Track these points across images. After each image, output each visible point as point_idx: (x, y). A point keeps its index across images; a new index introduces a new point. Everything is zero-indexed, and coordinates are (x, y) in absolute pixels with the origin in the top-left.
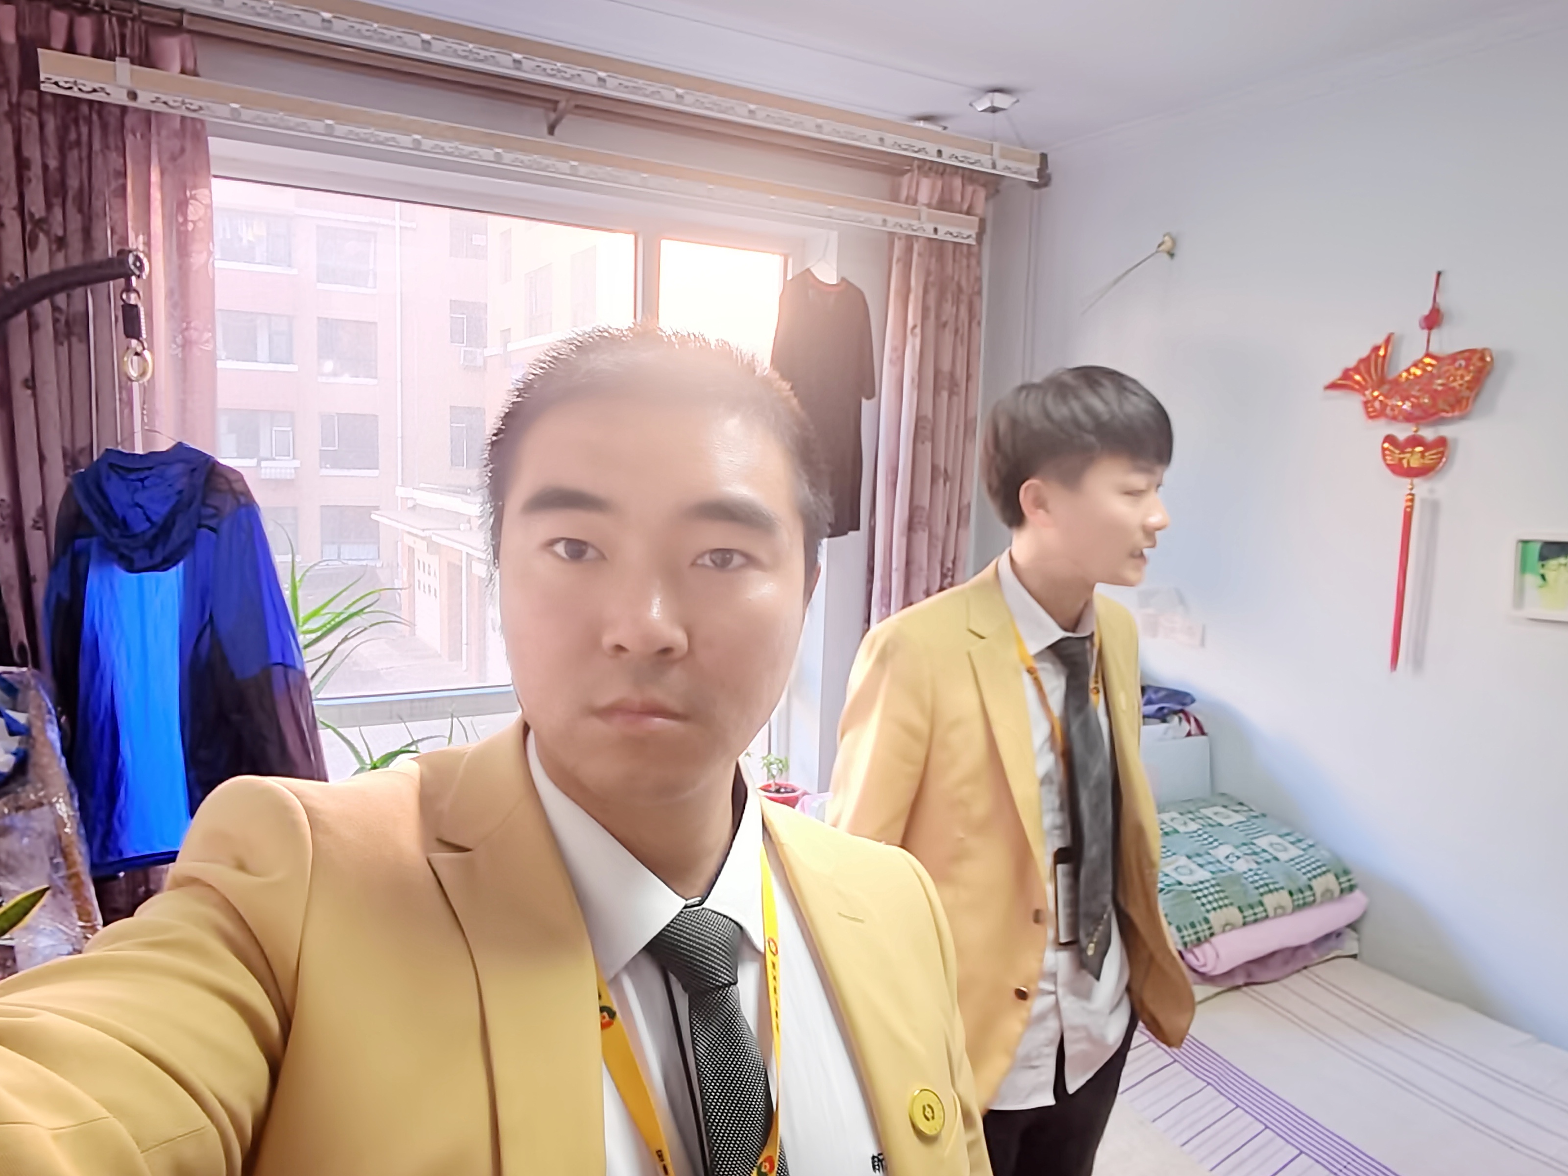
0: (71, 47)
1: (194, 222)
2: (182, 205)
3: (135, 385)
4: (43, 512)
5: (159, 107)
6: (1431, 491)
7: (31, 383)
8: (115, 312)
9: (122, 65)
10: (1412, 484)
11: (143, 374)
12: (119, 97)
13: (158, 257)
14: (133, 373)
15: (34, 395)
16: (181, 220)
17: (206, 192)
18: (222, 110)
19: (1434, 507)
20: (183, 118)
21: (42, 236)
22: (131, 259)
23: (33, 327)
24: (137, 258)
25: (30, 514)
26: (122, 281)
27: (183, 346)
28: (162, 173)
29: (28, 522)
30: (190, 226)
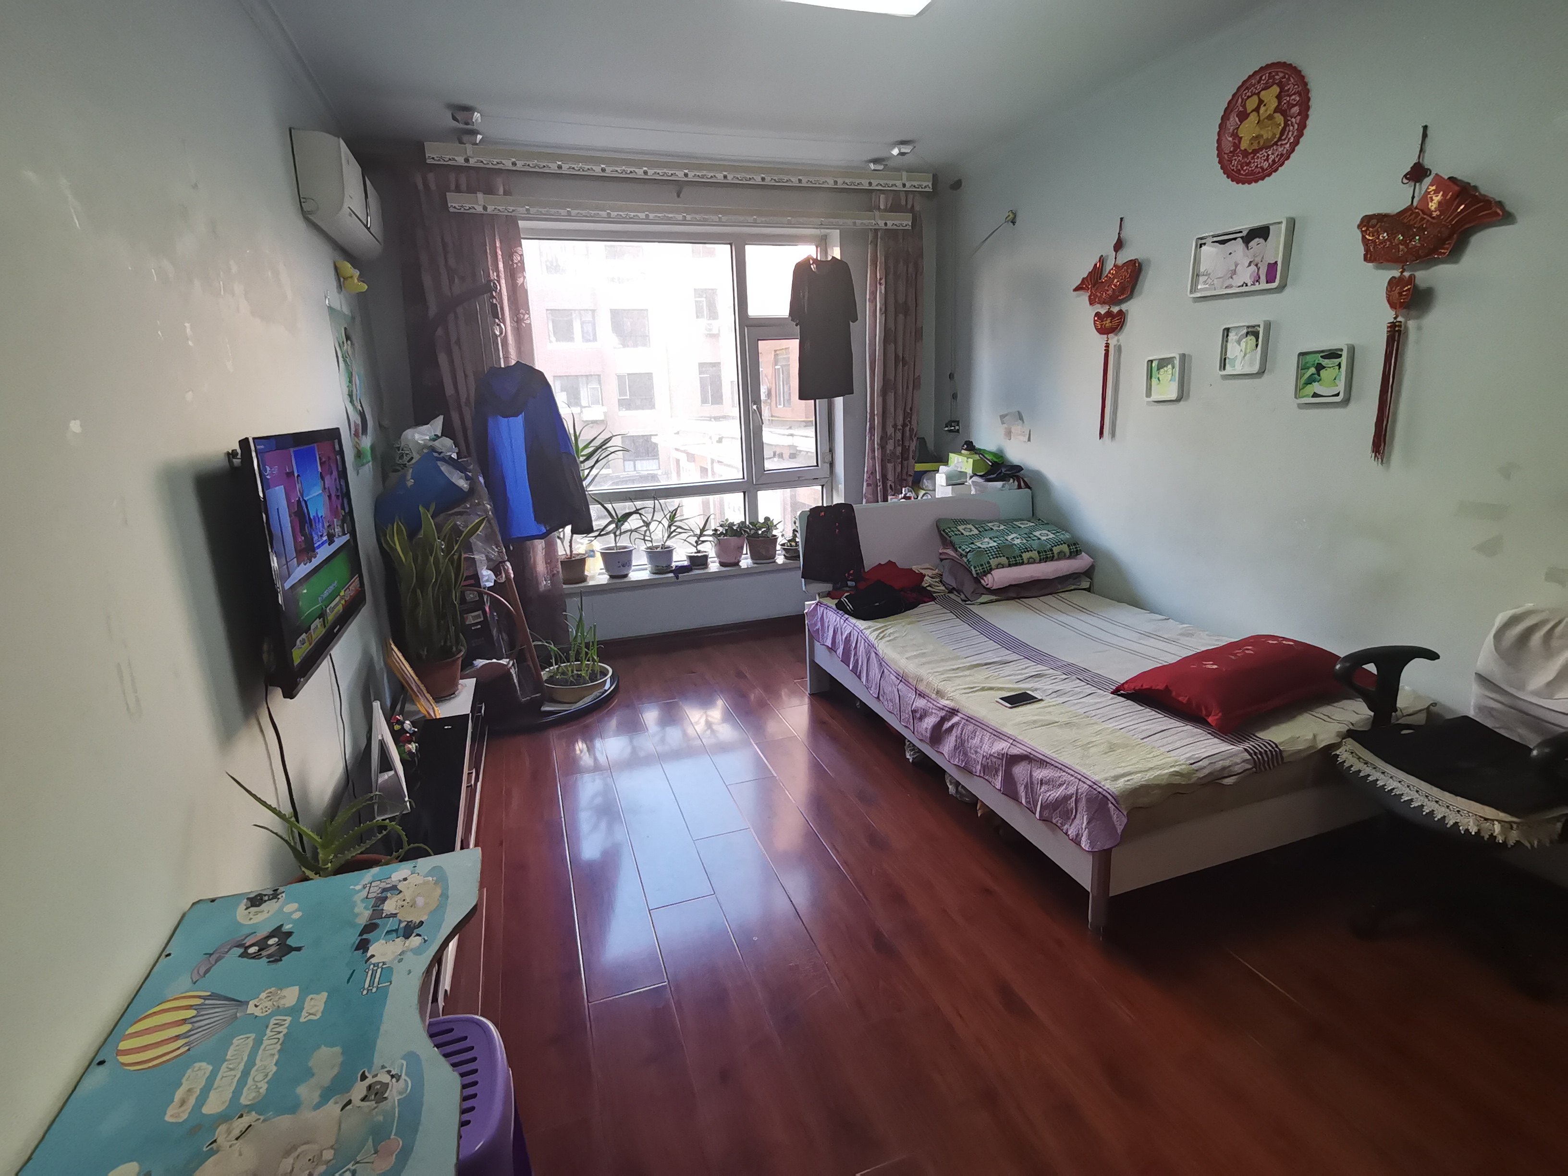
0: (458, 190)
1: (516, 263)
2: (511, 257)
3: (499, 339)
4: (468, 399)
5: (496, 212)
6: (1118, 341)
7: (458, 342)
8: (487, 306)
9: (480, 195)
10: (1108, 338)
11: (501, 333)
12: (479, 209)
13: (503, 281)
14: (498, 333)
15: (460, 348)
16: (511, 263)
17: (520, 248)
18: (522, 210)
19: (1119, 349)
20: (507, 216)
21: (456, 276)
22: (492, 284)
23: (456, 317)
24: (494, 283)
25: (463, 400)
26: (489, 294)
27: (517, 322)
28: (501, 243)
29: (463, 404)
30: (515, 266)
